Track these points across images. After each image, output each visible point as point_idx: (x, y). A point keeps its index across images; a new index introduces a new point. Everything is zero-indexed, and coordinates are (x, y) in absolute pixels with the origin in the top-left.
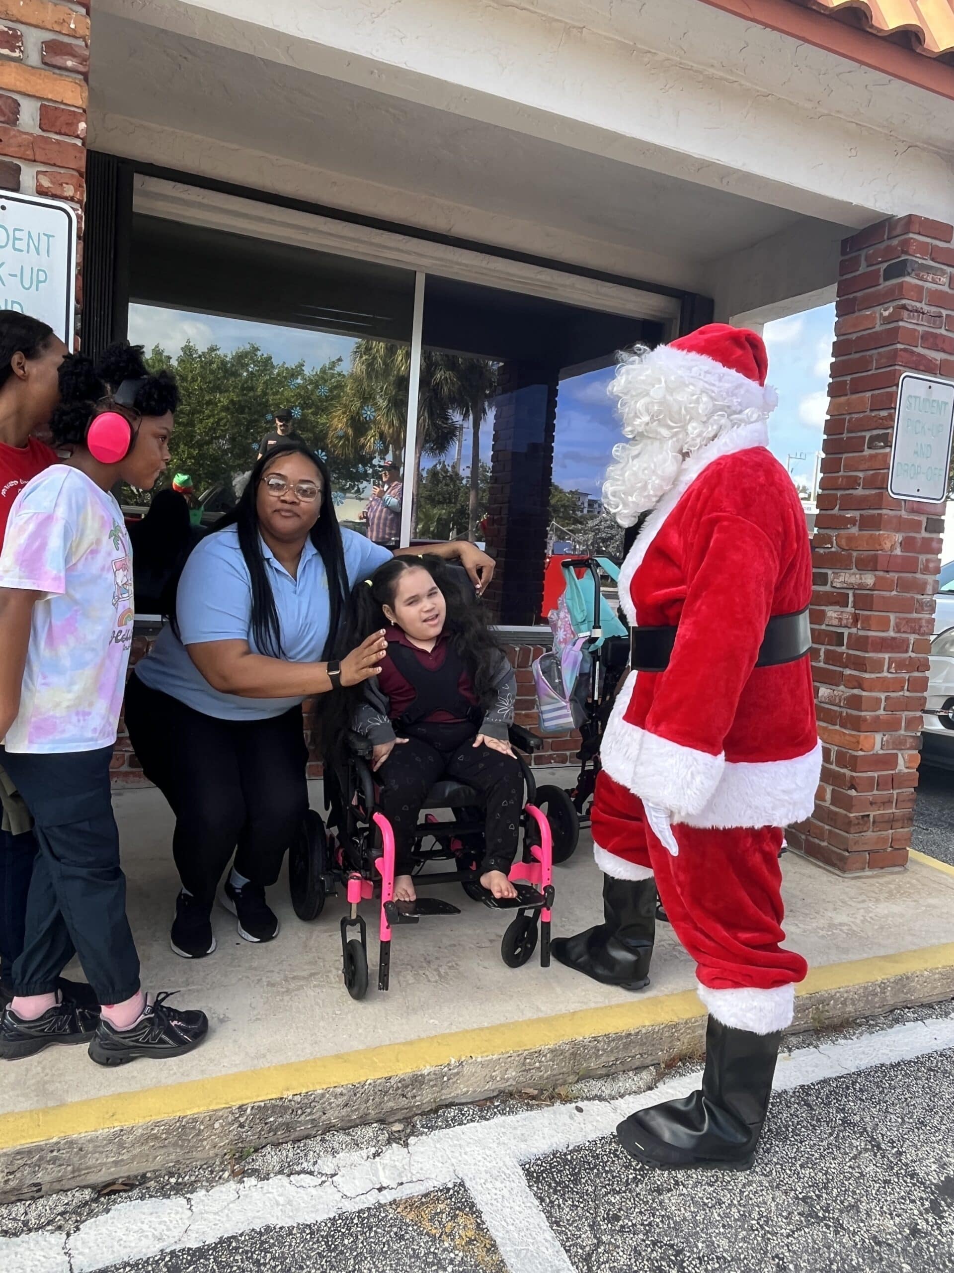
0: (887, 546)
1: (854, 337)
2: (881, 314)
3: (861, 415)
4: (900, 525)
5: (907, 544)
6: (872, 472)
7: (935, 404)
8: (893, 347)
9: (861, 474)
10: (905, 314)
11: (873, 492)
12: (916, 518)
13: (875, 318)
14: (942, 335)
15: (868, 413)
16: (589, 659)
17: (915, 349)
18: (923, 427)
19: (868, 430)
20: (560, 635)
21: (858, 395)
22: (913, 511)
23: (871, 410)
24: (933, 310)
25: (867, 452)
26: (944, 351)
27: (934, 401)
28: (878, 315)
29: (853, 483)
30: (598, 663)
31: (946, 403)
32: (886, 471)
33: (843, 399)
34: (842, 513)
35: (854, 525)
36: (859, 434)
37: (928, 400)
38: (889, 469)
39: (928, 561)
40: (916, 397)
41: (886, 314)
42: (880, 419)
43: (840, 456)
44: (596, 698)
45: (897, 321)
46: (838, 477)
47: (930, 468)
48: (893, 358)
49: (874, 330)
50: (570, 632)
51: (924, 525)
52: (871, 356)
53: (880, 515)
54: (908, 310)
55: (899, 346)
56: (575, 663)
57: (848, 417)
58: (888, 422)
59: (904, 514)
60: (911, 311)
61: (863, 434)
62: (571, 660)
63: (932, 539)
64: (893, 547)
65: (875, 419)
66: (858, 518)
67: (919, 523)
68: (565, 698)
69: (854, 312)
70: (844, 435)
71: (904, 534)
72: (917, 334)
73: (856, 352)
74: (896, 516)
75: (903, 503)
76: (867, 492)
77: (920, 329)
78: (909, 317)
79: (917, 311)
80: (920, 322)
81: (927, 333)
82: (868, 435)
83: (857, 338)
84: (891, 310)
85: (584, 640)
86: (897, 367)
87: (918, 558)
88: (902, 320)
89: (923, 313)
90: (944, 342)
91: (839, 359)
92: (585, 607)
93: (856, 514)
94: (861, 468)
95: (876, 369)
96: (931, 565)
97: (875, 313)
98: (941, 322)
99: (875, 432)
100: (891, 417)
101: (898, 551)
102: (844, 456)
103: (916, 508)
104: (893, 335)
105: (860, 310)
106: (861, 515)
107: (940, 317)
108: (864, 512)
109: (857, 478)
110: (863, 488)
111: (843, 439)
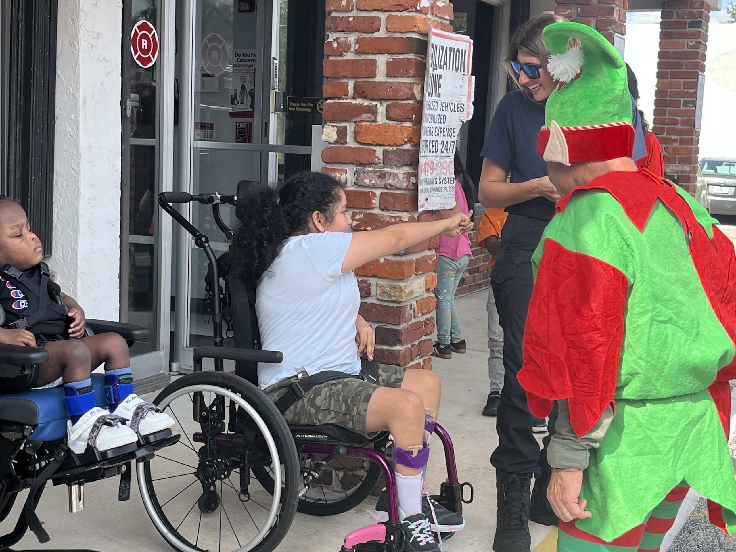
1: (672, 51)
2: (688, 44)
3: (678, 90)
6: (685, 118)
9: (679, 118)
10: (701, 46)
11: (688, 127)
13: (684, 44)
15: (682, 89)
19: (683, 97)
21: (675, 80)
23: (684, 88)
25: (682, 108)
28: (686, 43)
29: (674, 122)
32: (694, 118)
33: (665, 80)
34: (669, 136)
35: (677, 142)
40: (700, 82)
41: (691, 44)
42: (691, 93)
43: (665, 108)
45: (697, 48)
46: (666, 119)
48: (695, 65)
49: (684, 50)
52: (682, 62)
54: (701, 44)
55: (698, 60)
57: (669, 90)
58: (694, 95)
61: (680, 99)
65: (686, 93)
66: (679, 139)
69: (671, 39)
70: (667, 98)
71: (695, 146)
73: (673, 59)
76: (683, 127)
77: (702, 52)
82: (682, 100)
83: (674, 52)
84: (694, 43)
86: (697, 70)
90: (703, 56)
91: (663, 60)
93: (678, 137)
94: (680, 115)
95: (686, 69)
96: (697, 160)
97: (684, 42)
99: (687, 99)
100: (696, 93)
102: (668, 108)
105: (675, 39)
108: (682, 137)
109: (677, 120)
110: (681, 125)
111: (667, 100)
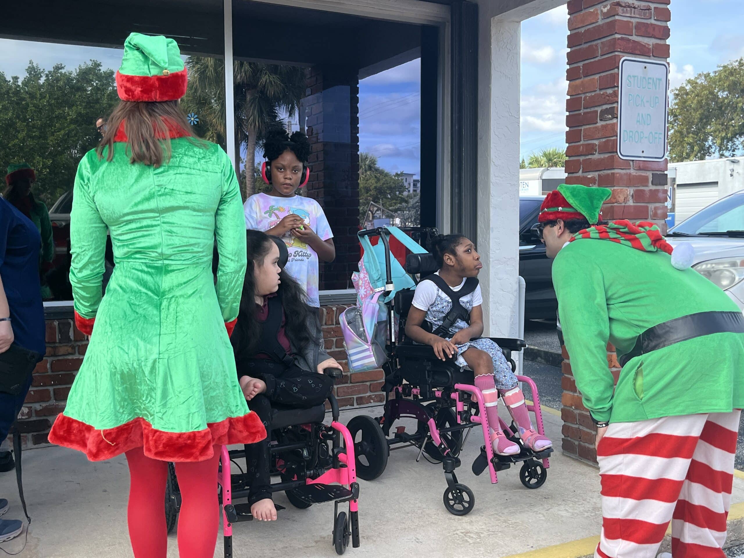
0: (621, 198)
1: (582, 30)
2: (602, 11)
3: (593, 94)
4: (631, 181)
5: (638, 196)
6: (604, 140)
7: (651, 81)
8: (613, 37)
9: (596, 142)
10: (620, 10)
11: (606, 156)
12: (643, 174)
13: (597, 13)
14: (652, 24)
15: (598, 92)
16: (385, 309)
17: (630, 37)
18: (642, 101)
19: (599, 106)
20: (362, 292)
21: (589, 78)
22: (640, 169)
23: (600, 89)
24: (643, 4)
25: (600, 124)
26: (655, 38)
27: (649, 78)
28: (599, 12)
29: (590, 149)
30: (392, 312)
31: (660, 80)
32: (615, 138)
33: (578, 82)
34: (585, 174)
35: (595, 183)
36: (592, 109)
37: (644, 78)
38: (617, 136)
39: (656, 208)
40: (634, 77)
41: (605, 10)
42: (607, 96)
43: (580, 128)
44: (393, 340)
45: (614, 16)
46: (579, 146)
47: (651, 133)
48: (613, 46)
49: (597, 24)
50: (369, 289)
51: (650, 179)
52: (596, 45)
53: (613, 174)
54: (621, 6)
55: (617, 36)
56: (373, 314)
57: (583, 96)
58: (614, 98)
59: (633, 172)
60: (624, 7)
61: (596, 109)
62: (370, 311)
63: (657, 191)
64: (626, 200)
65: (603, 96)
66: (597, 178)
67: (646, 178)
68: (368, 342)
69: (582, 10)
70: (581, 111)
71: (635, 188)
72: (631, 25)
73: (585, 43)
74: (627, 174)
75: (631, 163)
76: (602, 156)
77: (634, 21)
78: (623, 13)
79: (629, 6)
80: (633, 15)
81: (638, 23)
82: (599, 109)
83: (585, 30)
84: (609, 7)
85: (380, 294)
86: (617, 53)
87: (647, 207)
88: (618, 15)
89: (634, 8)
90: (654, 29)
91: (574, 49)
92: (379, 267)
93: (596, 174)
94: (597, 137)
95: (602, 56)
96: (659, 212)
97: (597, 10)
98: (651, 13)
99: (604, 107)
100: (615, 94)
101: (631, 203)
102: (583, 128)
103: (643, 166)
104: (611, 28)
105: (585, 9)
106: (599, 175)
107: (649, 9)
108: (601, 172)
109: (594, 145)
110: (599, 153)
111: (581, 114)
